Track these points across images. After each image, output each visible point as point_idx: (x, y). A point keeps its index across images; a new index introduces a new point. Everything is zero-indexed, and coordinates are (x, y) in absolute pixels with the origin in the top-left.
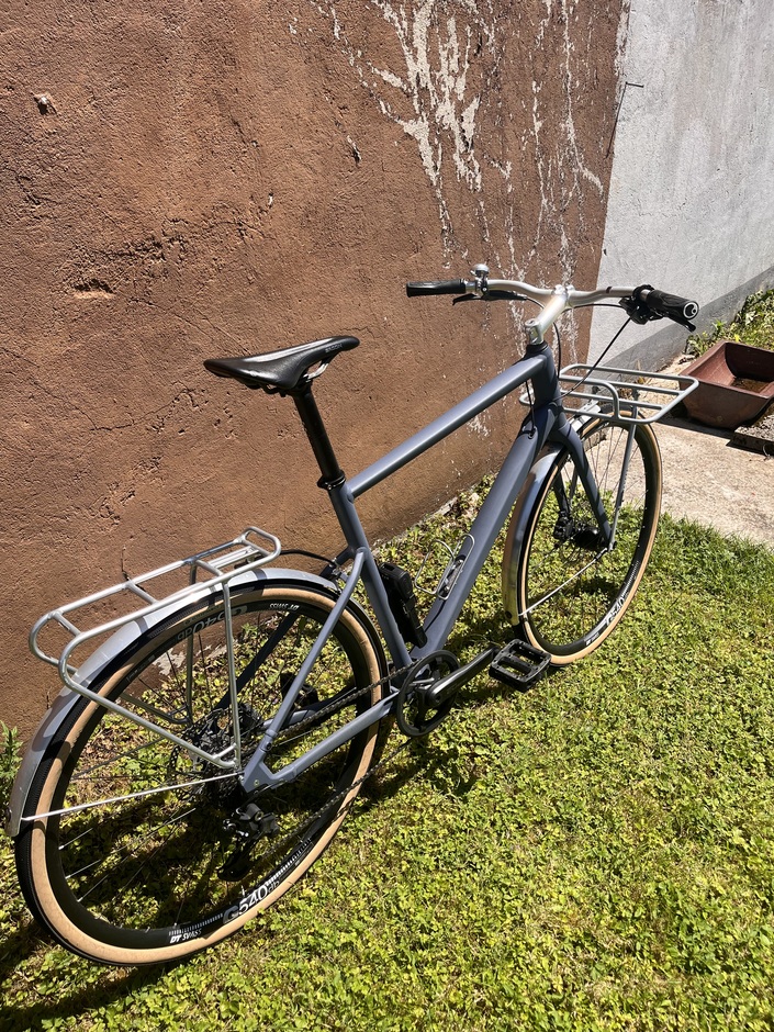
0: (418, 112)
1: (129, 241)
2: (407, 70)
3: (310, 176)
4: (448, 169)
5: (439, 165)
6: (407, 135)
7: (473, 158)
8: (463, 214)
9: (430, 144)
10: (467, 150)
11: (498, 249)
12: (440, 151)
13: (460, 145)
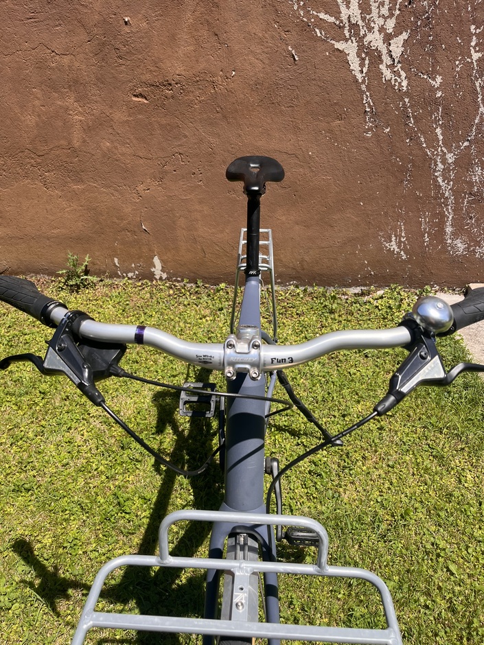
0: (348, 37)
2: (341, 12)
3: (260, 65)
4: (374, 73)
5: (365, 70)
6: (338, 49)
7: (400, 70)
8: (386, 104)
9: (358, 57)
10: (394, 64)
11: (423, 133)
12: (367, 62)
13: (386, 60)
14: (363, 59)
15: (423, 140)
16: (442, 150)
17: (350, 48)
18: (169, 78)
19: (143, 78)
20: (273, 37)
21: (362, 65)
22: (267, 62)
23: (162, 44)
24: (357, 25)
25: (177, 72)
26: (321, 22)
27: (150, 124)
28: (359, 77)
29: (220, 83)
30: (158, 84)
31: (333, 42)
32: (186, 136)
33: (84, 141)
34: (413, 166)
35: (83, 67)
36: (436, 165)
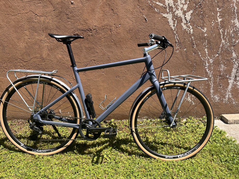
0: (168, 12)
2: (165, 2)
3: (131, 22)
4: (179, 26)
5: (175, 25)
6: (164, 17)
7: (190, 25)
8: (184, 39)
9: (172, 20)
10: (187, 23)
11: (200, 51)
12: (176, 22)
13: (184, 21)
14: (175, 21)
15: (200, 54)
16: (208, 58)
17: (169, 17)
18: (91, 27)
19: (79, 27)
20: (137, 11)
21: (174, 23)
22: (134, 21)
23: (88, 13)
24: (172, 7)
25: (95, 25)
26: (157, 6)
27: (81, 47)
28: (173, 28)
29: (114, 30)
30: (85, 30)
31: (162, 14)
32: (97, 53)
33: (48, 55)
34: (196, 64)
35: (50, 22)
36: (206, 64)
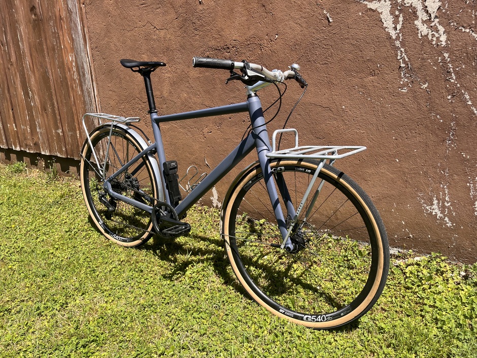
1: (219, 45)
3: (298, 28)
4: (409, 28)
5: (399, 27)
6: (371, 9)
7: (437, 24)
8: (423, 59)
9: (392, 14)
10: (430, 19)
11: (467, 89)
12: (401, 19)
13: (422, 15)
14: (397, 17)
15: (468, 97)
17: (383, 7)
18: (228, 43)
19: (210, 43)
20: (310, 4)
21: (396, 22)
22: (304, 25)
23: (224, 17)
25: (234, 38)
28: (393, 34)
29: (266, 45)
30: (220, 48)
31: (366, 3)
34: (457, 124)
35: (172, 38)
